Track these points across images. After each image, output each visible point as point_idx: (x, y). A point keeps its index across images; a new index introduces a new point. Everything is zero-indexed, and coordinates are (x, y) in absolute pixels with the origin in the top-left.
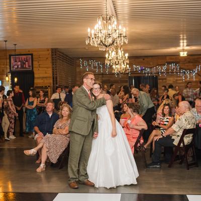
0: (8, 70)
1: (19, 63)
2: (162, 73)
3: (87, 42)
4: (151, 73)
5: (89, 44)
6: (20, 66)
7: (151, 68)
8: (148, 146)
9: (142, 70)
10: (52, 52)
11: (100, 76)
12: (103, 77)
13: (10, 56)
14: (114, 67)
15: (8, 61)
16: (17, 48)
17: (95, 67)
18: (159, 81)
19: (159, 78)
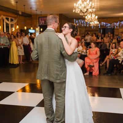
0: (38, 25)
1: (43, 21)
2: (117, 26)
3: (74, 11)
4: (111, 27)
5: (75, 12)
6: (44, 23)
7: (111, 24)
8: (104, 63)
9: (106, 25)
10: (60, 16)
11: (84, 28)
12: (86, 28)
13: (39, 17)
14: (91, 23)
15: (38, 20)
16: (42, 13)
17: (82, 23)
18: (115, 31)
19: (115, 29)
